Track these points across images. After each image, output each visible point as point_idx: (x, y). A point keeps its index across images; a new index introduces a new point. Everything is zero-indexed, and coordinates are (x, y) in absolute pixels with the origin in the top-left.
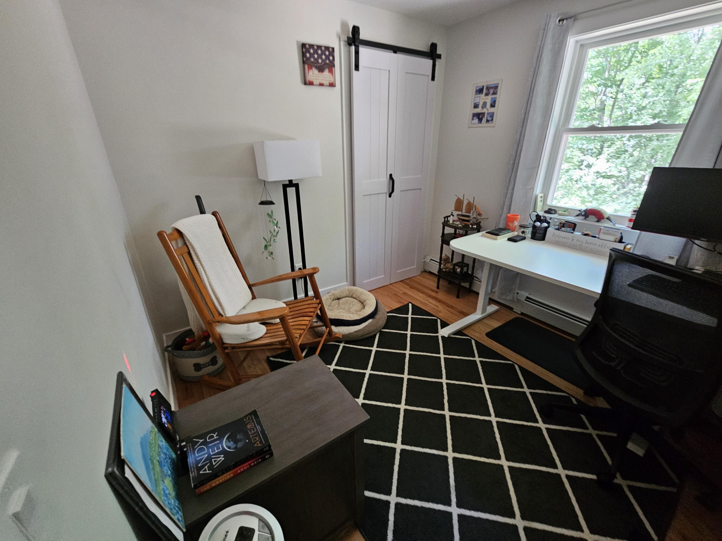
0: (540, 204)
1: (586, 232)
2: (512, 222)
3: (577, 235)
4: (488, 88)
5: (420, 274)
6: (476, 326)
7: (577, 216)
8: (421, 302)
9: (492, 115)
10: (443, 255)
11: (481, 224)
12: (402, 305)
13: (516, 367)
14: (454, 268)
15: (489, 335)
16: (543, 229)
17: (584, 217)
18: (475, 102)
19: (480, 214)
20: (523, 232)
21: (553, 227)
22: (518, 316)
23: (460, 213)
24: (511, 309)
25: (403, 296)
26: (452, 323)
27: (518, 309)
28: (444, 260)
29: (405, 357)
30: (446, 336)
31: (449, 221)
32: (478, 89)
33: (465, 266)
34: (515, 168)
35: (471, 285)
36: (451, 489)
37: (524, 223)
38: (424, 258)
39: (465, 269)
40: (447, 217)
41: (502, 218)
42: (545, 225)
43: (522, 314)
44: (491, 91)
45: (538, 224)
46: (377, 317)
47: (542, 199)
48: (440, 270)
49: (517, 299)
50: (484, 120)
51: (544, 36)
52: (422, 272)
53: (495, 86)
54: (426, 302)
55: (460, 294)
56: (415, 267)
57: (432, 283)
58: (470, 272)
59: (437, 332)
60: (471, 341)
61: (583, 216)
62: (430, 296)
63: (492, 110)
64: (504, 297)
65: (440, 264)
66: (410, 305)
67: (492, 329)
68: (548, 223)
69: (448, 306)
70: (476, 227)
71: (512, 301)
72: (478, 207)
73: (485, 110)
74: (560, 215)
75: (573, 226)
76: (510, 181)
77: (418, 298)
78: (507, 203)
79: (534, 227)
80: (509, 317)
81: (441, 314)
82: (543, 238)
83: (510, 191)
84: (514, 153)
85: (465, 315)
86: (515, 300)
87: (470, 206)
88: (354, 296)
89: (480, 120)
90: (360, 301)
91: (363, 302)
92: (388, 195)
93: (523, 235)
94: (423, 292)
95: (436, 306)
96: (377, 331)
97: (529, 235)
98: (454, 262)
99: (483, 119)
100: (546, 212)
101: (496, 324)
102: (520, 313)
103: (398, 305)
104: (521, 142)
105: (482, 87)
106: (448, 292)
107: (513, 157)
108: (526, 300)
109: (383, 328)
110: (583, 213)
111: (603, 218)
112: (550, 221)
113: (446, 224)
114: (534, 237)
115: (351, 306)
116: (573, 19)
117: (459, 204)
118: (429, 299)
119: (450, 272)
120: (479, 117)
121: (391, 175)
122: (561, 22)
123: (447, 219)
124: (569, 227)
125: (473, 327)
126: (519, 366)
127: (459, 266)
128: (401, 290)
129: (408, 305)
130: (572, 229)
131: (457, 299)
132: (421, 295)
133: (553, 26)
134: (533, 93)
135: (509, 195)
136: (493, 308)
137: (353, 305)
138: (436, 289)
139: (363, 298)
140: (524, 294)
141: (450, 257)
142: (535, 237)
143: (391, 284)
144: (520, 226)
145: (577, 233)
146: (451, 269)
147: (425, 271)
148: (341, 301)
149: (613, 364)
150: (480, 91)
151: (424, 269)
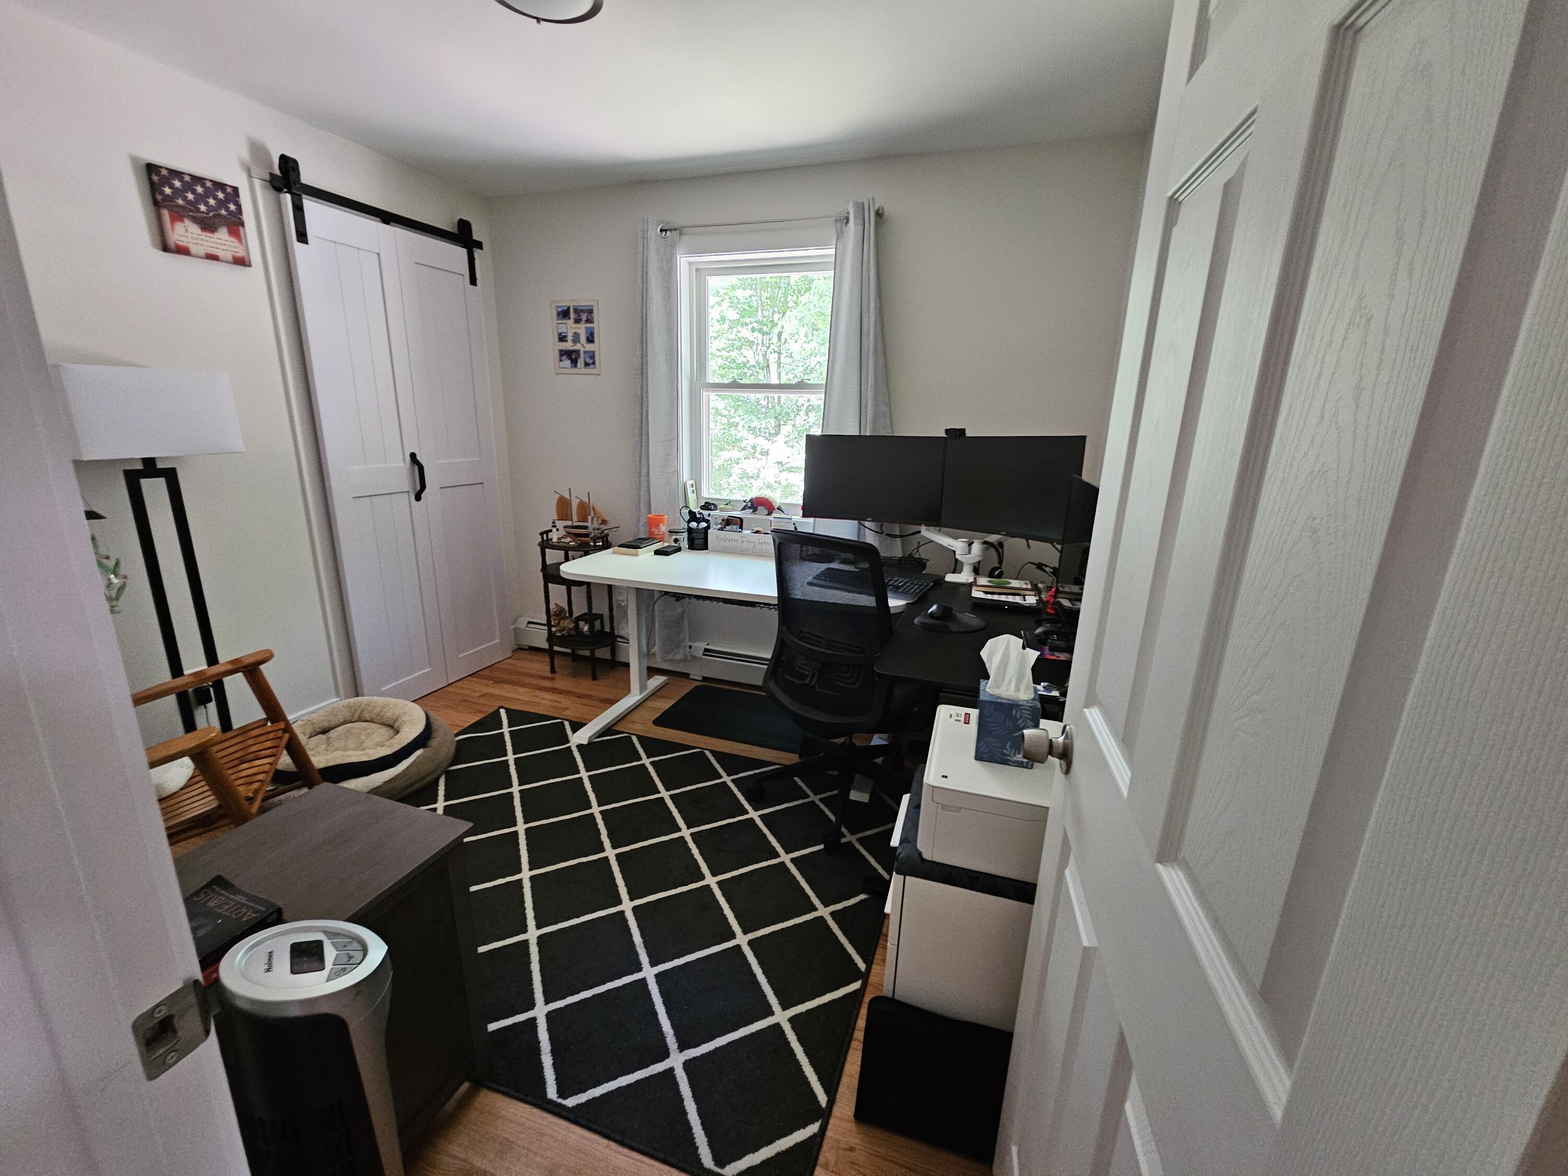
0: (692, 497)
1: (757, 529)
2: (657, 526)
3: (746, 534)
4: (577, 311)
5: (509, 654)
6: (636, 716)
7: (744, 509)
8: (525, 702)
9: (592, 355)
10: (552, 606)
11: (610, 539)
12: (482, 716)
13: (707, 753)
14: (577, 626)
15: (657, 722)
16: (703, 531)
17: (752, 510)
18: (560, 331)
19: (604, 522)
20: (676, 541)
21: (715, 526)
22: (700, 683)
23: (569, 523)
24: (686, 676)
25: (482, 701)
26: (590, 720)
27: (696, 673)
28: (555, 614)
29: (513, 797)
30: (585, 742)
31: (551, 539)
32: (560, 310)
33: (596, 619)
34: (644, 441)
35: (613, 652)
36: (638, 949)
37: (675, 527)
38: (515, 621)
39: (597, 623)
40: (547, 532)
41: (641, 524)
42: (704, 525)
43: (705, 679)
44: (584, 316)
45: (694, 525)
46: (434, 742)
47: (694, 488)
48: (551, 638)
49: (692, 656)
50: (581, 362)
51: (645, 248)
52: (514, 651)
53: (587, 308)
54: (536, 700)
55: (597, 672)
56: (498, 641)
57: (541, 666)
58: (607, 629)
59: (568, 742)
60: (631, 738)
61: (750, 508)
62: (540, 689)
63: (590, 347)
64: (670, 657)
65: (549, 624)
66: (502, 711)
67: (663, 711)
68: (707, 521)
69: (579, 697)
70: (601, 544)
71: (684, 660)
72: (600, 508)
73: (578, 347)
74: (722, 510)
75: (740, 523)
76: (640, 461)
77: (516, 697)
78: (643, 498)
79: (690, 530)
80: (685, 688)
81: (567, 713)
82: (705, 547)
83: (643, 479)
84: (638, 417)
85: (612, 702)
86: (689, 658)
87: (584, 509)
88: (367, 715)
89: (574, 362)
90: (384, 724)
91: (391, 723)
92: (413, 497)
93: (677, 545)
94: (523, 685)
95: (556, 701)
96: (439, 771)
97: (685, 544)
98: (575, 615)
99: (579, 360)
100: (703, 508)
101: (665, 705)
102: (700, 679)
103: (474, 719)
104: (645, 399)
105: (566, 308)
106: (575, 674)
107: (638, 424)
108: (704, 655)
109: (452, 765)
110: (749, 504)
111: (774, 509)
112: (709, 518)
113: (545, 544)
114: (692, 547)
115: (363, 737)
116: (678, 232)
117: (563, 507)
118: (538, 693)
119: (570, 635)
120: (571, 356)
121: (413, 456)
122: (664, 233)
123: (547, 536)
124: (735, 525)
125: (630, 718)
126: (711, 751)
127: (586, 622)
128: (474, 691)
129: (497, 713)
130: (738, 527)
131: (594, 682)
132: (522, 690)
133: (653, 237)
134: (646, 327)
135: (644, 485)
136: (657, 681)
137: (369, 735)
138: (549, 674)
139: (389, 714)
140: (700, 646)
141: (567, 608)
142: (695, 546)
143: (449, 685)
144: (670, 532)
145: (746, 532)
146: (570, 629)
147: (520, 649)
148: (333, 734)
149: (807, 681)
150: (564, 314)
151: (517, 645)
